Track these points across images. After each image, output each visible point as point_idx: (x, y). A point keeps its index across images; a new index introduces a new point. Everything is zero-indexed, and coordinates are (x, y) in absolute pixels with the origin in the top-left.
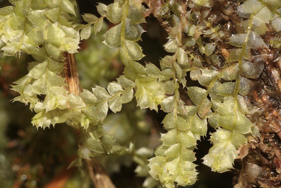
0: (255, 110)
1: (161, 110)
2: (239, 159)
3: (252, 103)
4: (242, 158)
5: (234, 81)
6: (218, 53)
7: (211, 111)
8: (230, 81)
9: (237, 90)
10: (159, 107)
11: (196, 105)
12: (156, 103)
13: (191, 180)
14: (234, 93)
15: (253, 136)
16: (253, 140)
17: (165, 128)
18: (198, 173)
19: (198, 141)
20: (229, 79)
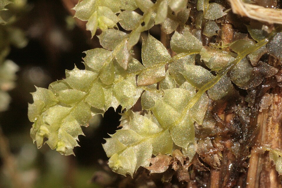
0: (210, 125)
1: (98, 38)
2: (147, 171)
3: (212, 112)
4: (152, 172)
5: (214, 73)
6: (220, 23)
7: (156, 85)
8: (209, 70)
9: (209, 86)
10: (99, 32)
11: (143, 64)
12: (98, 24)
13: (66, 148)
14: (202, 88)
15: (182, 153)
16: (180, 159)
17: (84, 61)
18: (79, 145)
19: (111, 109)
20: (211, 67)
